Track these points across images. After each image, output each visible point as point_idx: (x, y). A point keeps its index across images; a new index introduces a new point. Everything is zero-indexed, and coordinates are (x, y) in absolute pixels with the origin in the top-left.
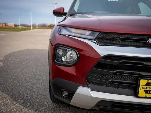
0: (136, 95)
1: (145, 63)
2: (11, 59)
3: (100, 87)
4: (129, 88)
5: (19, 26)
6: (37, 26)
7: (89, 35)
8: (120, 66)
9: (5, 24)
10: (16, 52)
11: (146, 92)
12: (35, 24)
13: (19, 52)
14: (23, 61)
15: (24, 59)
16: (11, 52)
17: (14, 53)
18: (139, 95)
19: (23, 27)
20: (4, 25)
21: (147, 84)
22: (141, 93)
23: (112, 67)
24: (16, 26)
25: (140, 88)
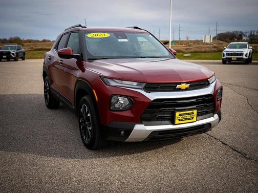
0: (173, 123)
1: (178, 102)
3: (150, 122)
4: (168, 120)
8: (164, 106)
11: (179, 120)
18: (176, 123)
21: (180, 115)
22: (177, 121)
23: (159, 107)
25: (176, 118)
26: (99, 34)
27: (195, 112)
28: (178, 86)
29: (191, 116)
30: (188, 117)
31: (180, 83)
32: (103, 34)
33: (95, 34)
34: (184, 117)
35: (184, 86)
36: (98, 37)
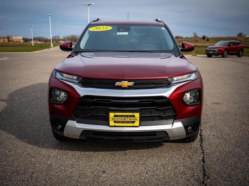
2: (17, 99)
5: (31, 40)
6: (62, 40)
7: (76, 80)
9: (8, 38)
10: (25, 88)
11: (115, 122)
12: (58, 37)
13: (28, 87)
14: (32, 100)
15: (34, 98)
16: (17, 88)
17: (21, 90)
18: (110, 125)
19: (38, 42)
20: (6, 40)
24: (26, 40)
25: (110, 119)
26: (102, 27)
27: (137, 115)
28: (117, 84)
29: (132, 119)
30: (128, 119)
31: (120, 80)
32: (105, 27)
33: (97, 27)
34: (122, 119)
35: (125, 84)
36: (99, 30)
